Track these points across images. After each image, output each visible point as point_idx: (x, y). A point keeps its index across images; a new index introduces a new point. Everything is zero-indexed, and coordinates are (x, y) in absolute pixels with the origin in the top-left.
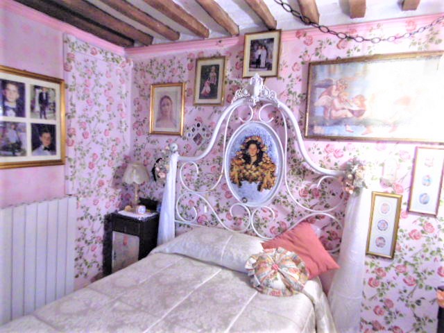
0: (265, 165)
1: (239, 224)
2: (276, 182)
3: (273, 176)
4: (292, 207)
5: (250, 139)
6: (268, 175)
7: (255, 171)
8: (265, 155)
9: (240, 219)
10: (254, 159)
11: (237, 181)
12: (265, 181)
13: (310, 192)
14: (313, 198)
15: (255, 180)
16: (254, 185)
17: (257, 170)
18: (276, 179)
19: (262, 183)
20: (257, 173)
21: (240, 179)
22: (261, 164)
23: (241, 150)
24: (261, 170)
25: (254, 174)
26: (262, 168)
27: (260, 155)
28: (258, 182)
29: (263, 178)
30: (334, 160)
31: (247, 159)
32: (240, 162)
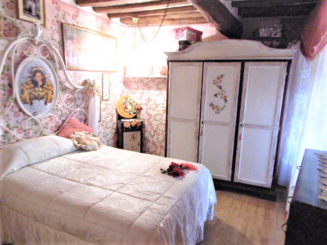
0: (48, 87)
1: (28, 134)
2: (54, 97)
3: (53, 93)
4: (61, 111)
5: (35, 69)
6: (50, 93)
7: (42, 92)
8: (47, 80)
9: (29, 130)
10: (40, 83)
11: (29, 102)
12: (49, 97)
13: (69, 100)
14: (71, 103)
15: (42, 98)
16: (42, 102)
17: (43, 91)
18: (55, 95)
19: (47, 99)
20: (44, 93)
21: (31, 99)
22: (45, 86)
23: (30, 77)
24: (46, 91)
25: (42, 94)
26: (46, 89)
27: (44, 80)
28: (45, 99)
29: (47, 96)
30: (78, 81)
31: (35, 83)
32: (29, 86)
